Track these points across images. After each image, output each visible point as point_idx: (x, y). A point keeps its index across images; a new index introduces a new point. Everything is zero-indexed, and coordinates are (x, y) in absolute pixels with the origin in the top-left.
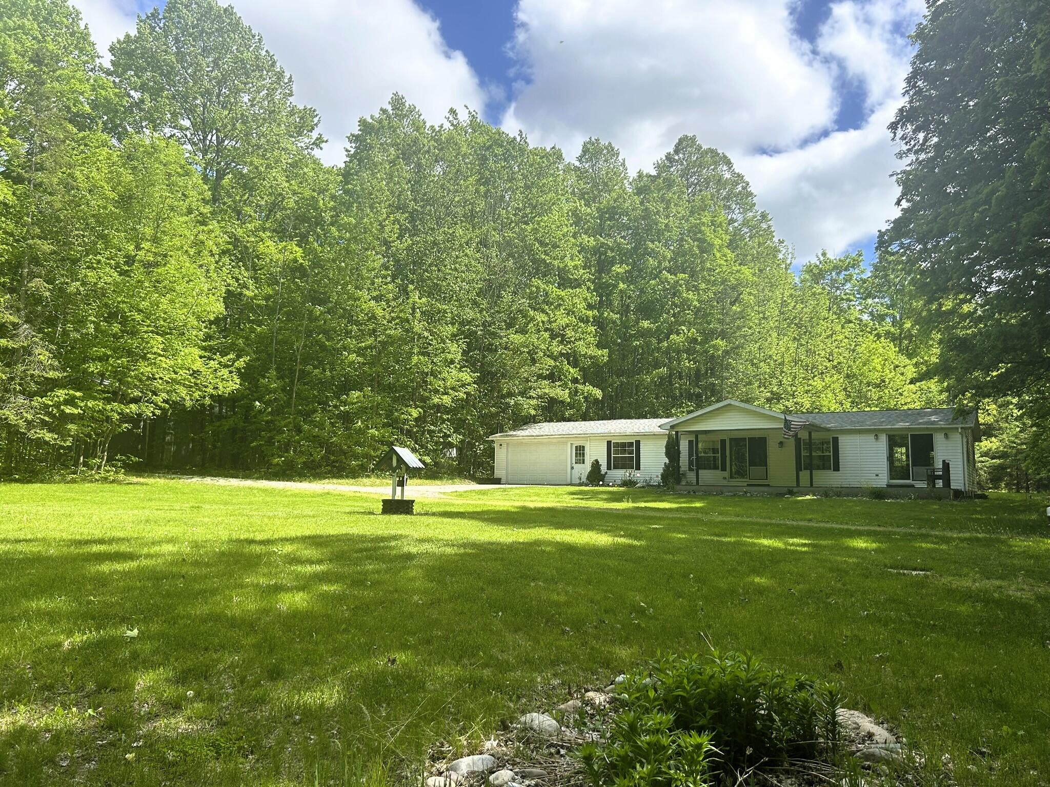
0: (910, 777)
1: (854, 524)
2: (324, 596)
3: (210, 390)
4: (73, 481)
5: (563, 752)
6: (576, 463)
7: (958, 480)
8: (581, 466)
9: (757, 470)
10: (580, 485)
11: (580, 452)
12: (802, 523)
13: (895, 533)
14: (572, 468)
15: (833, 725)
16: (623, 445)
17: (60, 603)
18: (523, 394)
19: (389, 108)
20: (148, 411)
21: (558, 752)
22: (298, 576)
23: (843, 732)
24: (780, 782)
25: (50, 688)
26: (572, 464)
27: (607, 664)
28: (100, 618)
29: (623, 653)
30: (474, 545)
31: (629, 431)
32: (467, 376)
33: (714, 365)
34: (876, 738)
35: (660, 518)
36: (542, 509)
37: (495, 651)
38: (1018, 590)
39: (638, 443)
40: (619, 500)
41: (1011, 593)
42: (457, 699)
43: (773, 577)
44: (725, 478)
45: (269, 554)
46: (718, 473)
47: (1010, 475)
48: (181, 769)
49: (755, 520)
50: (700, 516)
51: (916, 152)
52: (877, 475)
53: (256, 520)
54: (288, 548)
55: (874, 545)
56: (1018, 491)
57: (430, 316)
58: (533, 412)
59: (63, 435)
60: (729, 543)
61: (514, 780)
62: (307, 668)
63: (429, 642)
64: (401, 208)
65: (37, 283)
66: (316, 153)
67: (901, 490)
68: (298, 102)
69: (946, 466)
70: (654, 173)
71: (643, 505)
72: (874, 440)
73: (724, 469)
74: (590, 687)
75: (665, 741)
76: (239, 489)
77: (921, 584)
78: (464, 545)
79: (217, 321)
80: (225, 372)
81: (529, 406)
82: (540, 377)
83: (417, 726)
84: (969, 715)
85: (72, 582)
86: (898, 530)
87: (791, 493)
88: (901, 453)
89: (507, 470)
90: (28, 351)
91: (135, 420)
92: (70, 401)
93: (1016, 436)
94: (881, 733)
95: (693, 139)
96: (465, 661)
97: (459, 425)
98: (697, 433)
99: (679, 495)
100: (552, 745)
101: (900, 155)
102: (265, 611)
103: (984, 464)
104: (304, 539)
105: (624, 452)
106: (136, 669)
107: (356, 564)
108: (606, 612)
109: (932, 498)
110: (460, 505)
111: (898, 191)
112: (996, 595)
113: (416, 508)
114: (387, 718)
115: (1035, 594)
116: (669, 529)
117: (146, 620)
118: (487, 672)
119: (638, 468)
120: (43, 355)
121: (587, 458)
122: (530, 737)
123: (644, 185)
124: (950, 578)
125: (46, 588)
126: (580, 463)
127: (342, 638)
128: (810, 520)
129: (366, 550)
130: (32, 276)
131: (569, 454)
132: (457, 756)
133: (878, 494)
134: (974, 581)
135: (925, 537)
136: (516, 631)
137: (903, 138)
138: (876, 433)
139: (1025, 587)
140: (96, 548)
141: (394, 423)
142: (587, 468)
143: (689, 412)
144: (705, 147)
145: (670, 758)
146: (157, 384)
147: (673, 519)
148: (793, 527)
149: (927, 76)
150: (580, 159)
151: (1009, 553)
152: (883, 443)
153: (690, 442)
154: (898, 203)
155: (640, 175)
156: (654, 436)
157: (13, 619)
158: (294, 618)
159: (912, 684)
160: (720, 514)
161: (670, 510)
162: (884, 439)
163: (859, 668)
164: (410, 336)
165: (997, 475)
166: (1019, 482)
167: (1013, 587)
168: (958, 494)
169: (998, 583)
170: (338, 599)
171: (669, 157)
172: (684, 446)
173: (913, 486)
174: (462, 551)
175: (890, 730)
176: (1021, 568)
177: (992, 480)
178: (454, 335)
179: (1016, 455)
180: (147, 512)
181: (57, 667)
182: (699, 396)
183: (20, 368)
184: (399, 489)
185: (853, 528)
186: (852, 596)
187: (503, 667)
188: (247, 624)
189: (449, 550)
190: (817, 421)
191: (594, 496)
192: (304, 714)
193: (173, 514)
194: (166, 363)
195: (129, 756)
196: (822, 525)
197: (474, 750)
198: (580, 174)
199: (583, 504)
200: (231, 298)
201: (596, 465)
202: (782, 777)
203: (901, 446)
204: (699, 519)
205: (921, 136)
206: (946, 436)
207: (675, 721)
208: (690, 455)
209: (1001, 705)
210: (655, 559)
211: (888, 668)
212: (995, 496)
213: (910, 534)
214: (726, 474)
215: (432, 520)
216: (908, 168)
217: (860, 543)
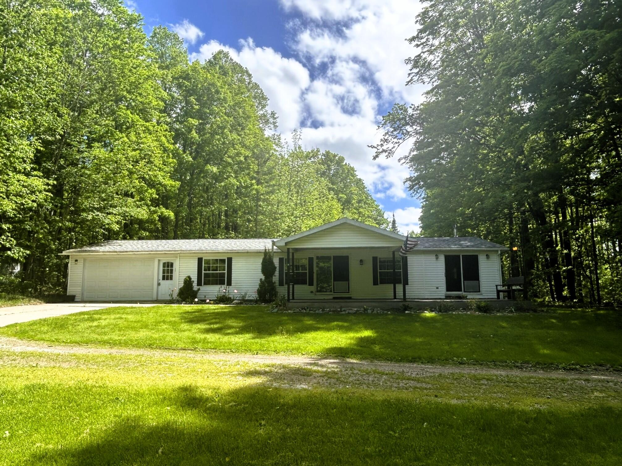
6: (163, 279)
8: (169, 282)
9: (341, 284)
10: (171, 302)
11: (168, 268)
14: (159, 284)
16: (214, 261)
26: (158, 280)
31: (221, 249)
39: (230, 260)
44: (312, 292)
46: (307, 287)
52: (437, 288)
72: (435, 259)
73: (311, 284)
89: (83, 286)
105: (215, 268)
119: (230, 284)
121: (176, 275)
126: (167, 279)
131: (156, 270)
138: (436, 254)
142: (177, 284)
152: (442, 262)
153: (281, 260)
156: (247, 255)
162: (442, 259)
201: (188, 282)
206: (488, 257)
208: (280, 271)
214: (313, 288)
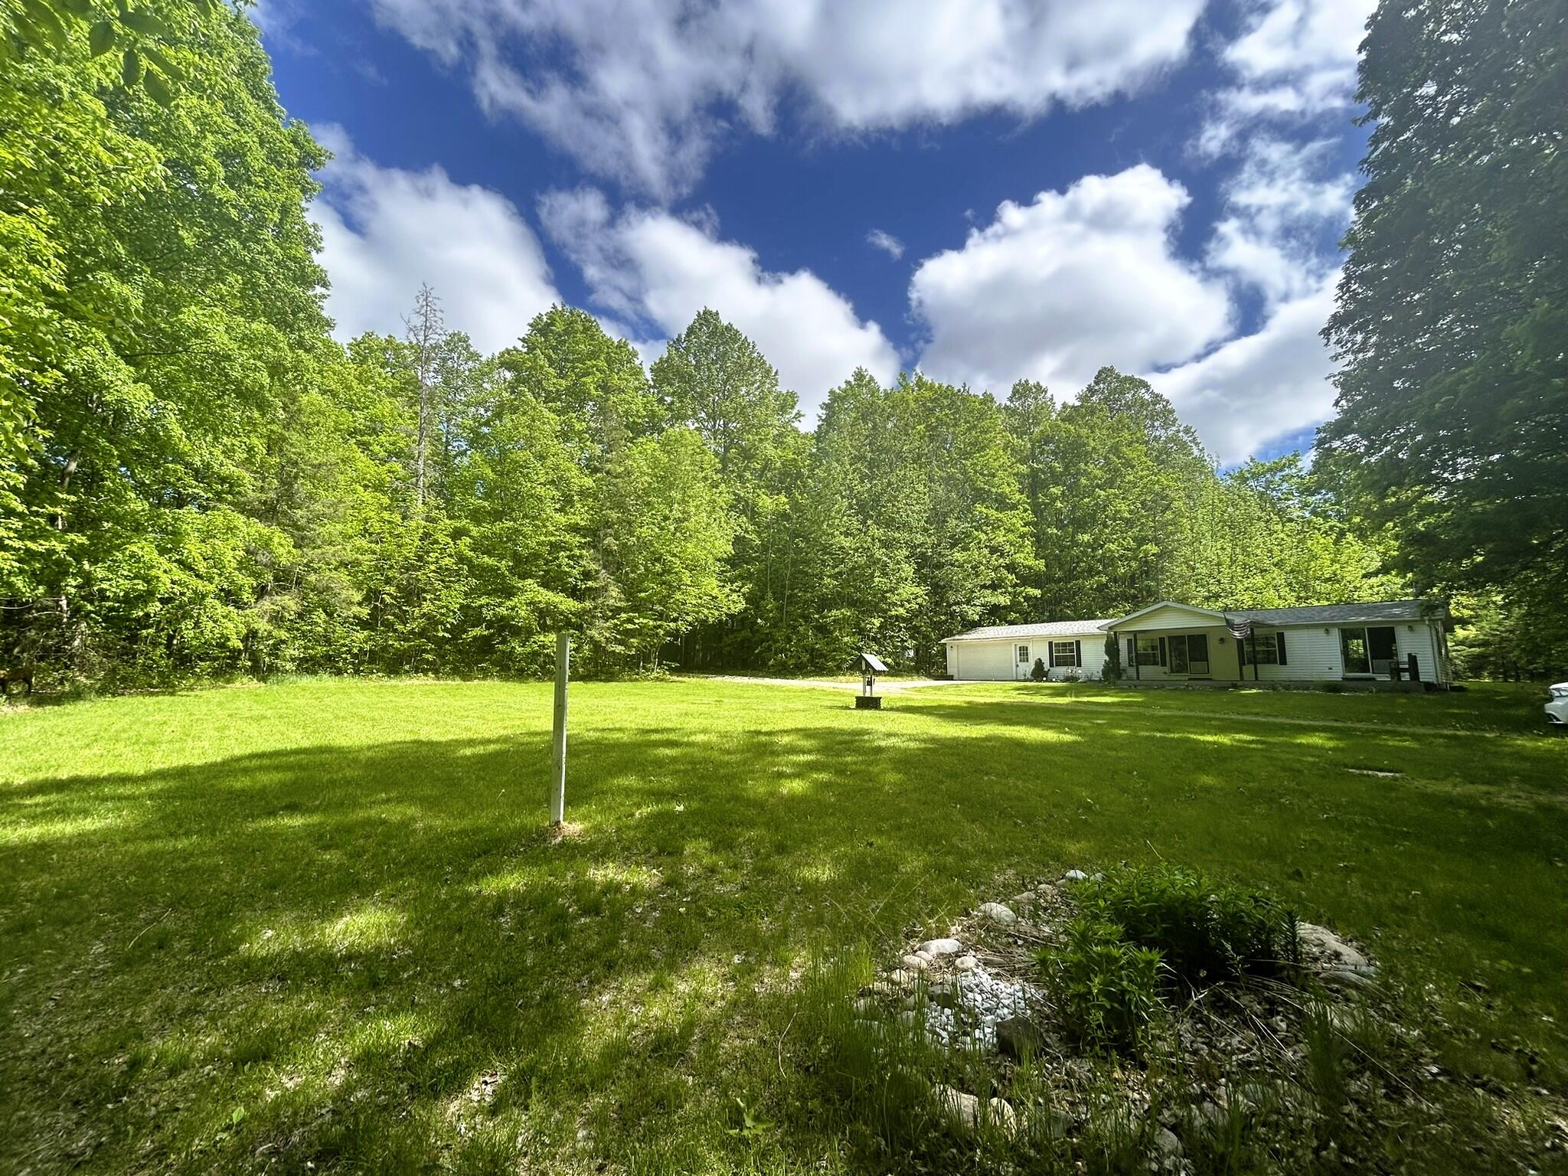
0: (1388, 1007)
1: (1305, 719)
2: (815, 782)
3: (725, 609)
4: (636, 680)
5: (1020, 942)
6: (1021, 661)
7: (1428, 672)
8: (1025, 663)
9: (1200, 665)
10: (1025, 680)
11: (1024, 652)
12: (1248, 718)
13: (1355, 729)
14: (1017, 666)
15: (1294, 943)
16: (1064, 645)
17: (631, 781)
18: (968, 602)
19: (852, 379)
20: (684, 628)
21: (1016, 942)
22: (794, 764)
23: (1306, 948)
24: (1237, 998)
25: (628, 849)
26: (1016, 662)
27: (1057, 858)
28: (659, 795)
29: (1073, 848)
30: (933, 740)
31: (1069, 633)
32: (920, 591)
33: (1149, 569)
34: (1345, 958)
35: (1102, 713)
36: (992, 704)
37: (955, 840)
38: (1510, 797)
39: (1078, 643)
40: (1063, 695)
41: (1502, 800)
42: (925, 882)
43: (1220, 774)
44: (1165, 673)
45: (772, 743)
46: (1159, 669)
47: (1494, 663)
48: (717, 924)
49: (1199, 714)
50: (1142, 710)
51: (1355, 352)
52: (1331, 668)
53: (762, 714)
54: (786, 739)
55: (1331, 744)
56: (1506, 681)
57: (886, 544)
58: (977, 618)
59: (628, 647)
60: (1173, 739)
61: (977, 966)
62: (804, 846)
63: (899, 829)
64: (861, 458)
65: (609, 540)
66: (796, 424)
67: (1360, 684)
68: (782, 388)
69: (1413, 659)
70: (1078, 404)
71: (1085, 699)
72: (1325, 634)
73: (1164, 664)
74: (1042, 879)
75: (1115, 952)
76: (748, 685)
77: (1389, 787)
78: (925, 741)
79: (727, 561)
80: (734, 596)
81: (973, 613)
82: (984, 587)
83: (892, 905)
84: (1457, 941)
85: (640, 764)
86: (1359, 725)
87: (1235, 686)
88: (1357, 646)
89: (957, 668)
90: (605, 588)
91: (675, 634)
92: (630, 621)
93: (1500, 624)
94: (1350, 954)
95: (1111, 370)
96: (930, 847)
97: (914, 631)
98: (1135, 633)
99: (1122, 690)
100: (1009, 935)
101: (1335, 358)
102: (772, 794)
103: (1459, 654)
104: (797, 731)
105: (1064, 651)
106: (683, 838)
107: (837, 755)
108: (1055, 806)
109: (1397, 691)
110: (919, 700)
111: (1337, 392)
112: (1483, 802)
113: (883, 704)
114: (868, 896)
115: (1535, 802)
116: (1111, 726)
117: (689, 798)
118: (950, 859)
119: (1079, 665)
120: (614, 591)
121: (1030, 657)
122: (989, 924)
123: (1071, 415)
124: (1424, 782)
125: (623, 768)
126: (1024, 661)
127: (830, 821)
128: (1257, 714)
129: (845, 742)
130: (606, 535)
131: (1013, 654)
132: (928, 937)
133: (1332, 688)
134: (1455, 786)
135: (1394, 734)
136: (973, 822)
137: (1338, 342)
138: (1327, 629)
139: (1520, 794)
140: (654, 737)
141: (861, 632)
142: (1030, 666)
143: (1127, 613)
144: (1123, 375)
145: (1122, 968)
146: (689, 607)
147: (1117, 713)
148: (1238, 722)
149: (1363, 279)
150: (1011, 399)
151: (1496, 753)
152: (1335, 636)
153: (1129, 641)
154: (1337, 404)
155: (1065, 406)
156: (1093, 636)
157: (603, 793)
158: (792, 802)
159: (1383, 899)
160: (1163, 707)
161: (1113, 704)
162: (1336, 634)
163: (1321, 878)
164: (873, 561)
165: (1477, 665)
166: (1507, 670)
167: (1505, 794)
168: (1429, 687)
169: (1484, 788)
170: (827, 786)
171: (1090, 389)
172: (1123, 644)
173: (1373, 679)
174: (923, 745)
175: (1361, 950)
176: (1514, 773)
177: (1471, 669)
178: (907, 557)
179: (1500, 643)
180: (685, 705)
181: (632, 833)
182: (1135, 597)
183: (600, 601)
184: (868, 688)
185: (1306, 723)
186: (1308, 797)
187: (964, 856)
188: (759, 805)
189: (912, 745)
190: (1259, 618)
191: (1038, 691)
192: (803, 886)
193: (703, 708)
194: (694, 591)
195: (682, 910)
196: (1271, 719)
197: (943, 934)
198: (1011, 412)
199: (1028, 699)
200: (738, 541)
201: (1039, 664)
202: (1239, 993)
203: (1357, 638)
204: (1141, 714)
205: (1359, 338)
206: (1411, 628)
207: (1126, 931)
208: (1130, 652)
209: (1498, 934)
210: (1099, 755)
211: (1354, 880)
212: (1476, 687)
213: (1373, 730)
214: (1167, 669)
215: (895, 715)
216: (1347, 369)
217: (1316, 740)
